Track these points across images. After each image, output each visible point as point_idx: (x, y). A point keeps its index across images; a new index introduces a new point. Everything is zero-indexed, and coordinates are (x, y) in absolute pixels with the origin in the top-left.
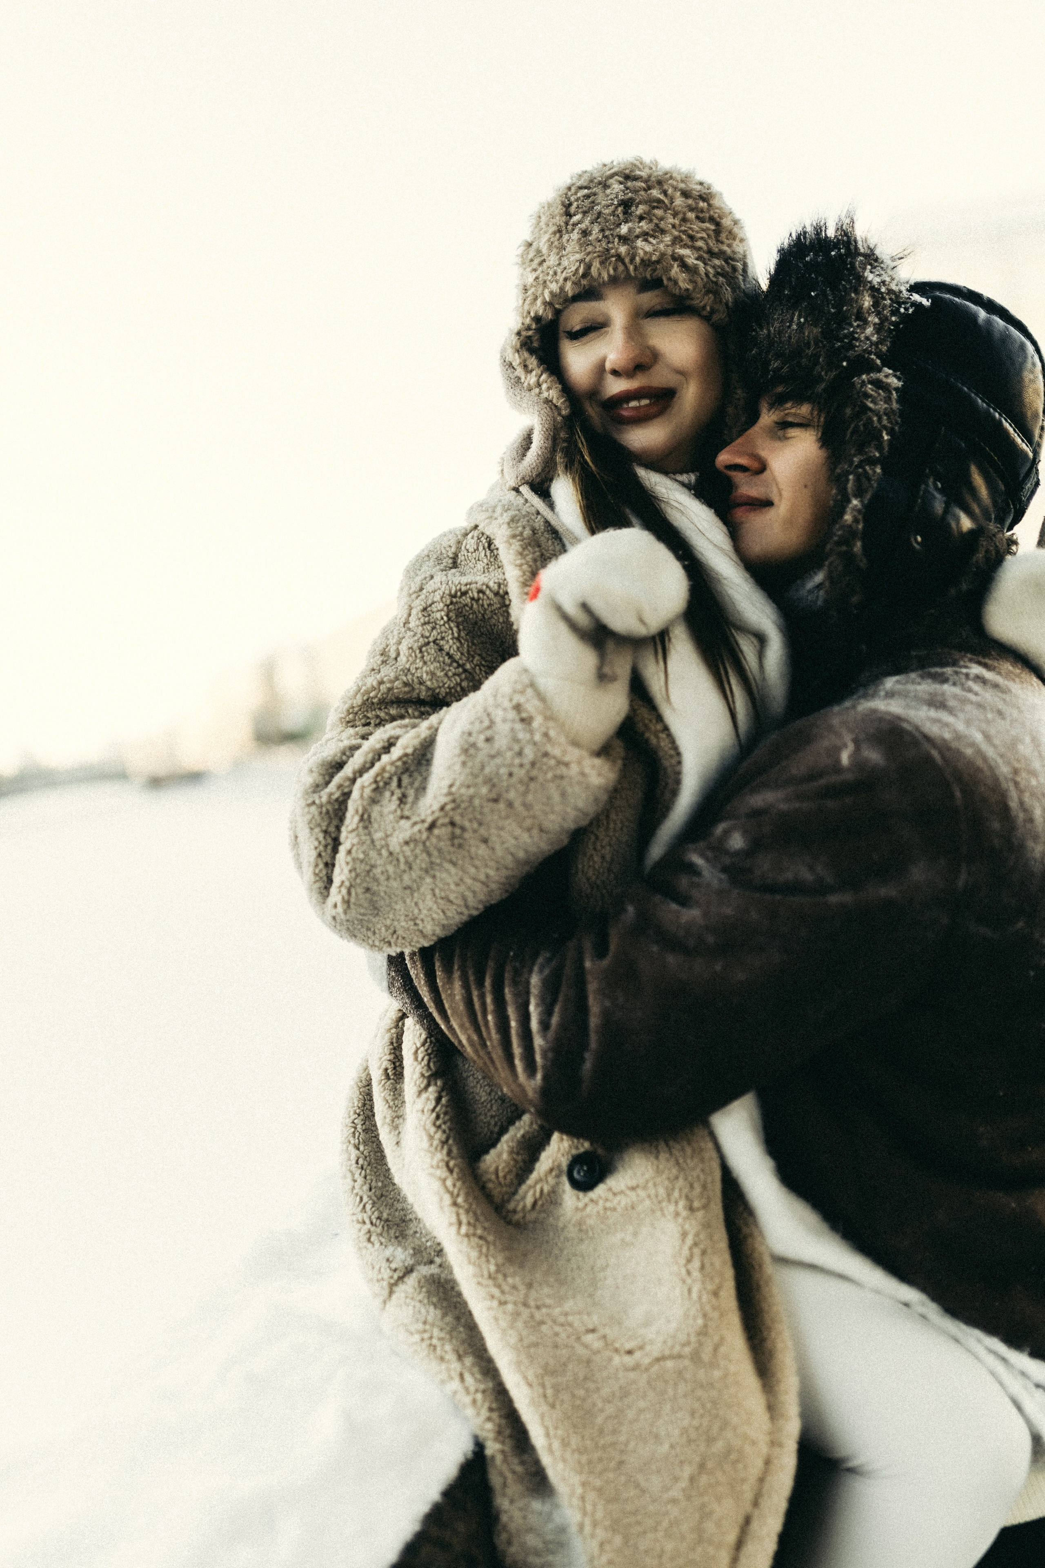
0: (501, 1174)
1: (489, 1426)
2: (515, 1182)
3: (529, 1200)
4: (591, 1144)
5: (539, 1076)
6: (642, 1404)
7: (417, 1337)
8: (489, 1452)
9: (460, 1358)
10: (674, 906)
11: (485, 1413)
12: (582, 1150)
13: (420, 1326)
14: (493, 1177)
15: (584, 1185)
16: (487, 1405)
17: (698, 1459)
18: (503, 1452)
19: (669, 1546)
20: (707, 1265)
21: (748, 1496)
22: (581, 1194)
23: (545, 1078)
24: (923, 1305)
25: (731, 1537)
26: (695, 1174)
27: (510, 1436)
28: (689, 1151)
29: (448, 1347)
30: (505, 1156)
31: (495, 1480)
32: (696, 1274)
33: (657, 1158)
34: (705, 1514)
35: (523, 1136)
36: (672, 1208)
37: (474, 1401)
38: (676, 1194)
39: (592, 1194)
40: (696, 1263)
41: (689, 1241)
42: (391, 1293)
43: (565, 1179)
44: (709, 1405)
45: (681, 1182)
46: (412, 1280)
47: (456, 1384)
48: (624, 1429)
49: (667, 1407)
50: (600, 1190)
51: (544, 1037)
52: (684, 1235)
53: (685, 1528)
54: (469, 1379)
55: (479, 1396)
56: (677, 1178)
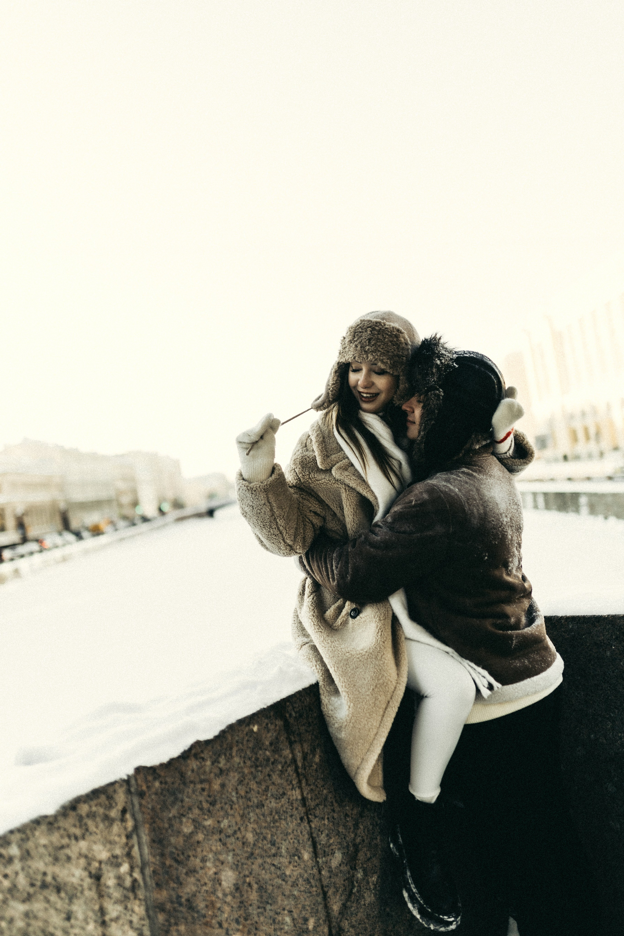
0: (331, 616)
1: (321, 678)
2: (336, 618)
3: (340, 623)
4: (356, 605)
5: (336, 581)
6: (361, 670)
7: (305, 657)
8: (320, 684)
9: (316, 662)
10: (374, 536)
11: (321, 674)
12: (353, 608)
13: (307, 654)
14: (329, 617)
15: (354, 617)
16: (321, 673)
17: (375, 684)
18: (324, 685)
19: (366, 707)
20: (382, 634)
21: (389, 696)
22: (353, 619)
23: (338, 582)
24: (453, 653)
25: (384, 707)
26: (382, 611)
27: (327, 681)
28: (382, 605)
29: (314, 659)
30: (332, 611)
31: (321, 692)
32: (379, 636)
33: (373, 608)
34: (376, 699)
35: (338, 606)
36: (375, 620)
37: (318, 672)
38: (376, 616)
39: (356, 619)
40: (380, 634)
41: (378, 628)
42: (301, 647)
43: (349, 616)
44: (379, 670)
45: (378, 614)
46: (307, 645)
47: (314, 668)
48: (356, 677)
49: (367, 671)
50: (358, 617)
51: (336, 571)
52: (377, 626)
53: (371, 703)
54: (318, 666)
55: (320, 671)
56: (377, 612)
